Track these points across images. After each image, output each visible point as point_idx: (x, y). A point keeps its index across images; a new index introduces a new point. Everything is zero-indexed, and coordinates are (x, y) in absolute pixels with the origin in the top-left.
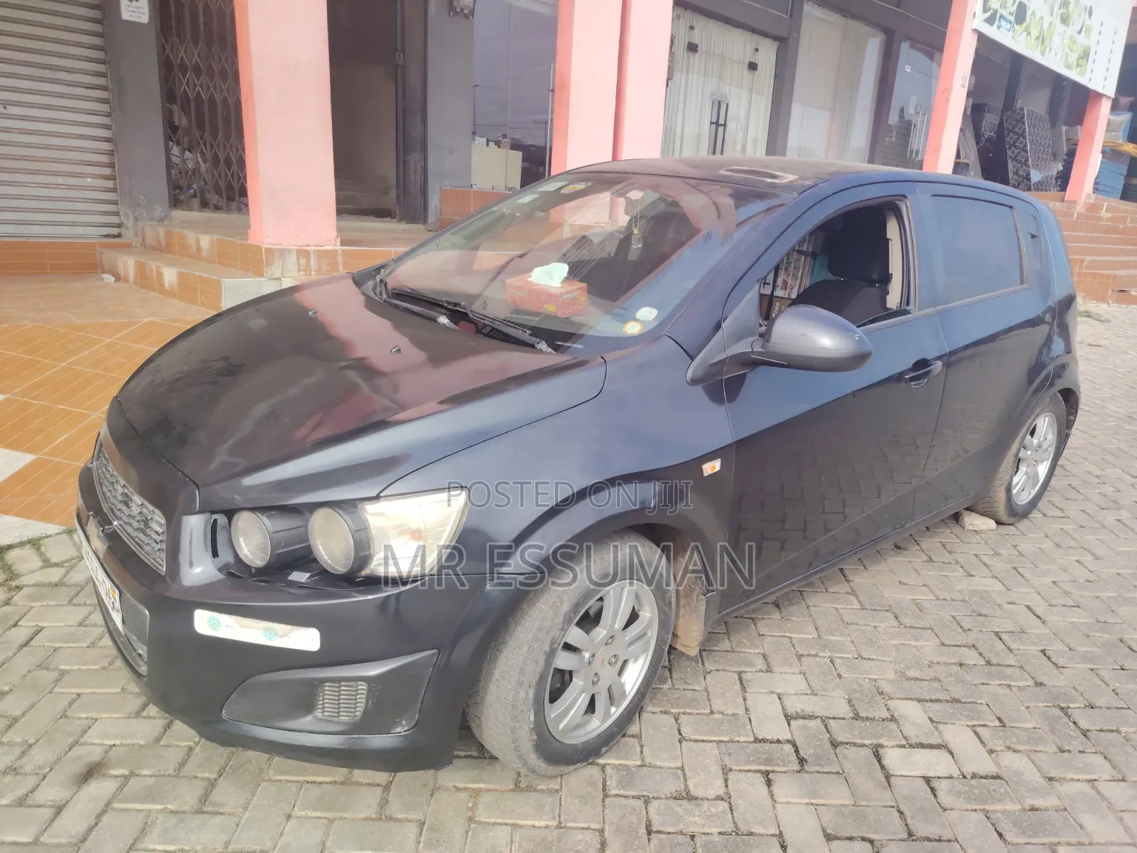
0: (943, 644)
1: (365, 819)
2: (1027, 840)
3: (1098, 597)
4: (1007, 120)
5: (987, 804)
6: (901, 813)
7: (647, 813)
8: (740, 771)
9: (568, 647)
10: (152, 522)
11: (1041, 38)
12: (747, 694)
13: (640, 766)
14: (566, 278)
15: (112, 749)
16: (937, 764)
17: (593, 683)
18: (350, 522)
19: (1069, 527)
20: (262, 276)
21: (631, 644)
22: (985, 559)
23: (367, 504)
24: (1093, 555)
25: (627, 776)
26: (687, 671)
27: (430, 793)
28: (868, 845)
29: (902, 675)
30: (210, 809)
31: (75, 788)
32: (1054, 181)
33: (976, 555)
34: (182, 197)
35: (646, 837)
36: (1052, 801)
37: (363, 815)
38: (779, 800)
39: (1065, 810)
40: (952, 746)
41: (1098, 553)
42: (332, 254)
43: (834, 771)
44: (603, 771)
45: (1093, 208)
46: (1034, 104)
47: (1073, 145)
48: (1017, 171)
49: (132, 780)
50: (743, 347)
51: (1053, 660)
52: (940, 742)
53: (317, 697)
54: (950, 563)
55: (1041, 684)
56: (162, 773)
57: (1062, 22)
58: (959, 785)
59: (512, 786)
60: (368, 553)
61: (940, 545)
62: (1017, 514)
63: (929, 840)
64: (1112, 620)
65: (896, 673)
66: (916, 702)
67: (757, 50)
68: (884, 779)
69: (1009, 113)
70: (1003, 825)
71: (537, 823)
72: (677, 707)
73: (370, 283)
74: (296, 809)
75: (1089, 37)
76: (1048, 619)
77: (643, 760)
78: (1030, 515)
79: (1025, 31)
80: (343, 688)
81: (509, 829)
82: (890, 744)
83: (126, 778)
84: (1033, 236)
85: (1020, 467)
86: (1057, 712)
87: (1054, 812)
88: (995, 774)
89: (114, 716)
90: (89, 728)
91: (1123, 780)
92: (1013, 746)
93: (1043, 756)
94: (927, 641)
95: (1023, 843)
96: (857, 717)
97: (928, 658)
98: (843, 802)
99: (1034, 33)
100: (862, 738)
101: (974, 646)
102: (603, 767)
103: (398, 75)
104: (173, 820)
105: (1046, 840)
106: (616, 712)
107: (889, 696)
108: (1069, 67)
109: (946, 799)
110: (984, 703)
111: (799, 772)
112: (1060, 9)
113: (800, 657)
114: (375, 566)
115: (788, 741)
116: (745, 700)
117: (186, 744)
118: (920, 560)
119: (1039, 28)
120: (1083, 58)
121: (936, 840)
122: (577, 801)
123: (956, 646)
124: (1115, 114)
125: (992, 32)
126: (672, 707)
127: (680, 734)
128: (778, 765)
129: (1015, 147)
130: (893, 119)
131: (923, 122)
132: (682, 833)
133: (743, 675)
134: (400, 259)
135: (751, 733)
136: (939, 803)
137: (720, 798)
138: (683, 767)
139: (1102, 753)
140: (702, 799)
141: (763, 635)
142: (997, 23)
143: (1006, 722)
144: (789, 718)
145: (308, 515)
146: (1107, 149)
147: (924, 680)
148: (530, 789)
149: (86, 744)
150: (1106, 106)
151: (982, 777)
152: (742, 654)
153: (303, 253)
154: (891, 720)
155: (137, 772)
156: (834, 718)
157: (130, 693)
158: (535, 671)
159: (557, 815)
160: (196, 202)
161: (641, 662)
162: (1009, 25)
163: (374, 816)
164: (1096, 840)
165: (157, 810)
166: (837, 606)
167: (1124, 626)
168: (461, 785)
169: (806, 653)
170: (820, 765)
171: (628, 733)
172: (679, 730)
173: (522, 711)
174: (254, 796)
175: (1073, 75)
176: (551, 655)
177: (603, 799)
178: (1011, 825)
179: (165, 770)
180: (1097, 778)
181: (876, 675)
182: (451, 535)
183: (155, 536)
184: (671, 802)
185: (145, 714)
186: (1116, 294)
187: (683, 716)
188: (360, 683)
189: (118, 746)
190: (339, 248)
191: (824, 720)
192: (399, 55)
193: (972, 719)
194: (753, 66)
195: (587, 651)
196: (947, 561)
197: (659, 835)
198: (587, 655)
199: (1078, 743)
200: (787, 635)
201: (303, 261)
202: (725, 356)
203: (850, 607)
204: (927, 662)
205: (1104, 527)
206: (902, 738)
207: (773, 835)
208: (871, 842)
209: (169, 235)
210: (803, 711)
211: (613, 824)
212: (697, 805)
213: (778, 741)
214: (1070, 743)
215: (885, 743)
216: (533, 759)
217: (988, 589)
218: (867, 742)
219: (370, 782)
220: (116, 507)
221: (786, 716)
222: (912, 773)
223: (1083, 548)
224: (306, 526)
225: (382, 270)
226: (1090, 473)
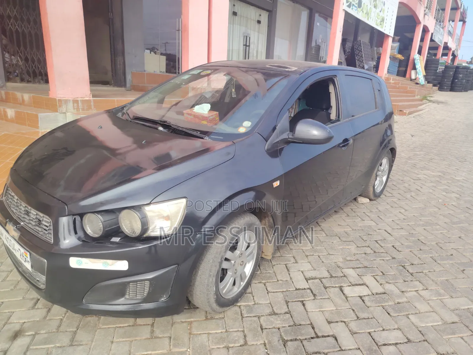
0: (358, 247)
1: (145, 339)
2: (398, 314)
3: (408, 225)
4: (355, 45)
5: (382, 303)
6: (353, 310)
7: (260, 322)
8: (292, 302)
9: (226, 259)
10: (43, 222)
11: (367, 14)
12: (290, 272)
13: (253, 304)
14: (210, 110)
15: (24, 324)
16: (363, 291)
17: (235, 273)
18: (139, 214)
19: (395, 200)
20: (58, 112)
21: (248, 256)
22: (367, 213)
23: (145, 207)
24: (404, 209)
25: (250, 309)
26: (265, 266)
27: (171, 325)
28: (344, 323)
29: (345, 260)
30: (76, 343)
31: (10, 343)
32: (373, 69)
33: (364, 213)
34: (11, 77)
35: (261, 331)
36: (405, 300)
37: (144, 338)
38: (309, 311)
39: (409, 302)
40: (367, 283)
41: (406, 208)
42: (89, 101)
43: (327, 298)
44: (240, 308)
45: (387, 79)
46: (364, 39)
47: (379, 55)
48: (360, 65)
49: (37, 336)
50: (285, 136)
51: (397, 249)
52: (363, 283)
53: (126, 290)
54: (355, 216)
55: (394, 258)
56: (50, 331)
57: (374, 7)
58: (372, 298)
59: (205, 318)
60: (147, 227)
61: (350, 210)
62: (377, 196)
63: (365, 319)
64: (414, 232)
65: (343, 259)
66: (352, 269)
67: (260, 15)
68: (345, 299)
69: (355, 42)
70: (390, 310)
71: (217, 331)
72: (265, 280)
73: (120, 113)
74: (115, 338)
75: (384, 13)
76: (393, 234)
77: (255, 302)
78: (381, 196)
79: (362, 10)
80: (138, 285)
81: (207, 335)
82: (345, 285)
83: (34, 336)
84: (379, 90)
85: (377, 178)
86: (401, 268)
87: (406, 304)
88: (384, 292)
89: (21, 310)
90: (11, 316)
91: (427, 289)
92: (388, 281)
93: (399, 284)
94: (352, 246)
95: (397, 315)
96: (332, 277)
97: (353, 252)
98: (331, 309)
99: (365, 12)
100: (335, 284)
101: (368, 246)
102: (240, 307)
103: (110, 23)
104: (60, 350)
105: (405, 313)
106: (243, 284)
107: (342, 268)
108: (377, 25)
109: (368, 304)
110: (376, 267)
111: (314, 299)
112: (373, 2)
113: (307, 256)
114: (150, 232)
115: (308, 289)
116: (289, 274)
117: (59, 318)
118: (344, 216)
119: (366, 10)
120: (382, 22)
121: (367, 319)
122: (232, 321)
123: (362, 247)
124: (393, 43)
125: (350, 11)
126: (262, 280)
127: (267, 290)
128: (306, 298)
129: (358, 55)
130: (313, 44)
131: (324, 45)
132: (274, 328)
133: (287, 265)
134: (132, 103)
135: (294, 287)
136: (366, 305)
137: (286, 313)
138: (270, 303)
139: (418, 281)
140: (280, 314)
141: (292, 249)
142: (351, 7)
143: (384, 273)
144: (307, 280)
145: (118, 213)
146: (392, 57)
147: (353, 261)
148: (212, 318)
149: (11, 323)
150: (390, 40)
151: (379, 294)
152: (285, 257)
153: (75, 101)
154: (344, 277)
155: (39, 332)
156: (323, 278)
157: (27, 299)
158: (215, 270)
159: (225, 327)
160: (18, 79)
161: (251, 263)
162: (356, 8)
163: (149, 337)
164: (421, 311)
165: (51, 347)
166: (317, 236)
167: (419, 234)
168: (184, 320)
169: (309, 254)
170: (321, 296)
171: (247, 292)
172: (267, 289)
173: (211, 287)
174: (95, 335)
175: (379, 28)
176: (221, 263)
177: (242, 319)
178: (392, 310)
179: (51, 330)
180: (418, 289)
181: (336, 260)
182: (181, 217)
183: (45, 228)
184: (269, 317)
185: (36, 307)
186: (399, 112)
187: (267, 283)
188: (146, 282)
189: (26, 322)
190: (91, 98)
191: (320, 279)
192: (110, 14)
193: (373, 273)
194: (259, 22)
195: (233, 260)
196: (354, 215)
197: (266, 330)
198: (233, 262)
199: (410, 278)
200: (301, 248)
201: (75, 105)
202: (279, 140)
203: (322, 235)
204: (353, 254)
205: (407, 199)
206: (349, 283)
207: (309, 324)
208: (344, 322)
209: (7, 94)
210: (312, 277)
211: (247, 328)
212: (279, 316)
213: (305, 289)
214: (407, 278)
215: (344, 285)
216: (215, 306)
217: (370, 225)
218: (337, 286)
219: (145, 324)
220: (21, 216)
221: (306, 279)
222: (355, 295)
223: (400, 207)
224: (118, 218)
225: (125, 108)
226: (399, 179)
